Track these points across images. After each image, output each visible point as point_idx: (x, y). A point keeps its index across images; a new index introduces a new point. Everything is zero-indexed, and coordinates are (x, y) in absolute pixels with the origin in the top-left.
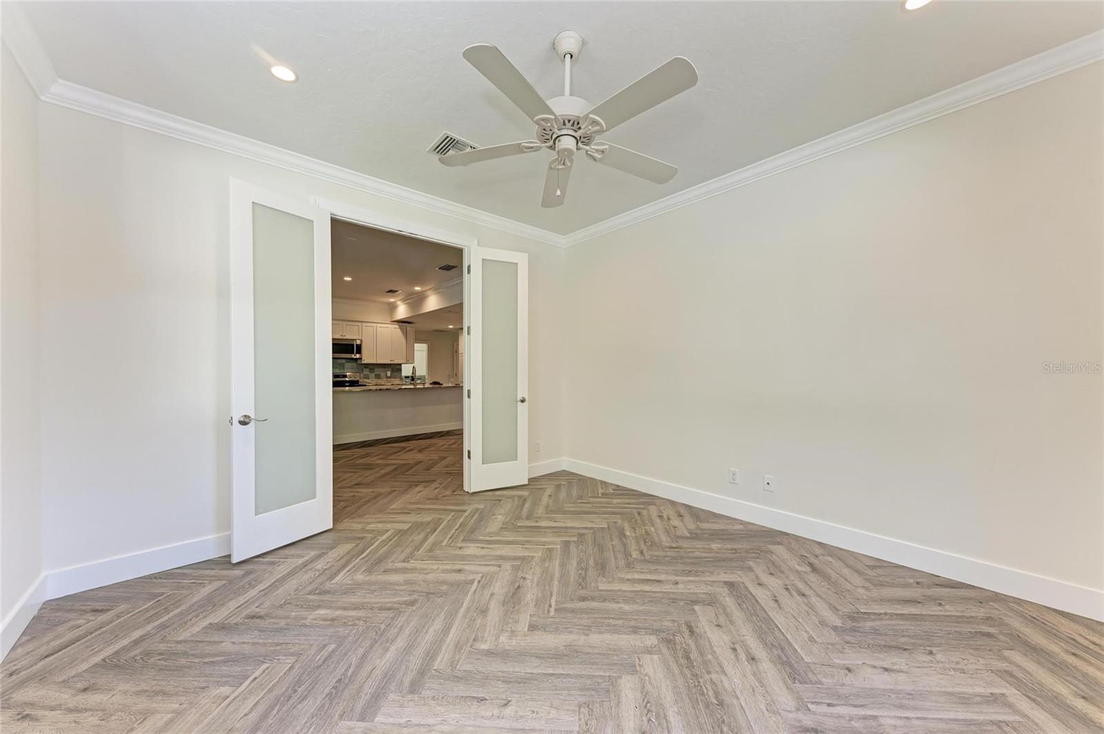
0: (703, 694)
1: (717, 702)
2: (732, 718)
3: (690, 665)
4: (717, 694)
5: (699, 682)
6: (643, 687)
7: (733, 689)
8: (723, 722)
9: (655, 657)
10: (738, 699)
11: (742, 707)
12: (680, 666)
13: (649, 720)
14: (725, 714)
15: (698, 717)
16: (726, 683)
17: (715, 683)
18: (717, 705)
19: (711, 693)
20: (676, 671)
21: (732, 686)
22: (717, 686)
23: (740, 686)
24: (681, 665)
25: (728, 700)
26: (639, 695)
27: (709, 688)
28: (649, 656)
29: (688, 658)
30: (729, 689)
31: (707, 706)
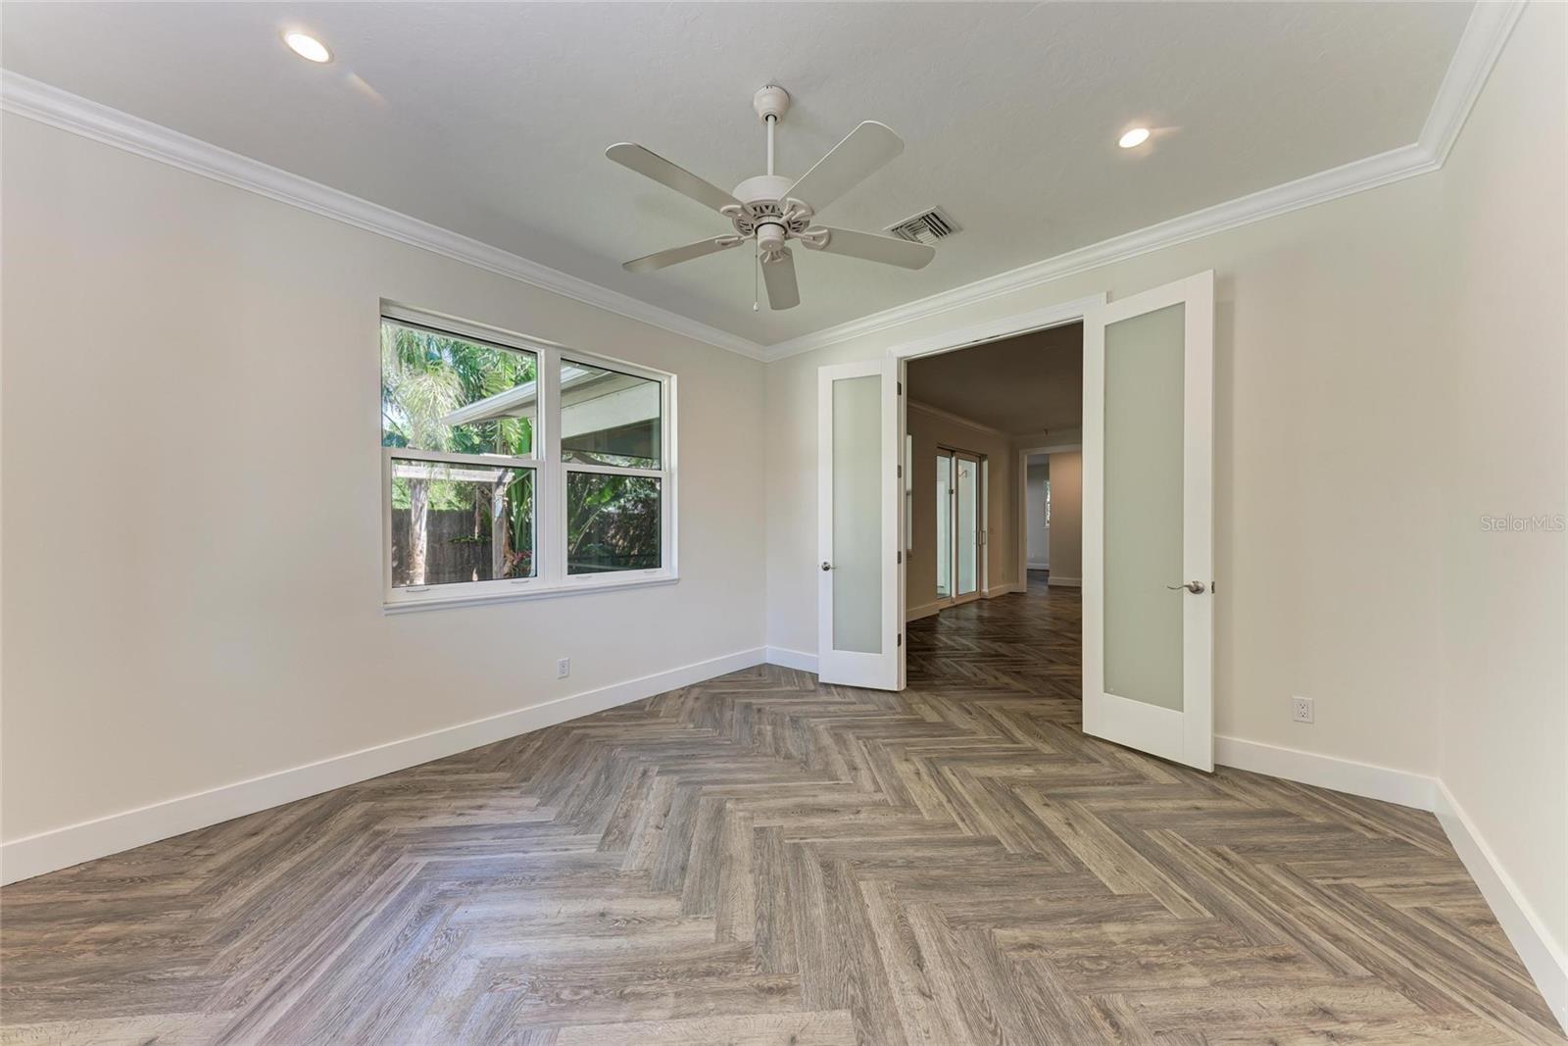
0: (641, 979)
1: (626, 992)
2: (599, 1005)
3: (691, 974)
4: (639, 996)
5: (662, 978)
6: (661, 919)
7: (643, 1020)
8: (596, 993)
9: (712, 936)
10: (626, 1021)
11: (614, 1023)
12: (694, 961)
13: (617, 921)
14: (607, 998)
15: (609, 966)
16: (657, 1013)
17: (657, 998)
18: (621, 992)
19: (641, 989)
20: (683, 955)
21: (649, 1020)
22: (652, 999)
23: (649, 1032)
24: (695, 963)
25: (627, 1009)
26: (652, 914)
27: (649, 989)
28: (714, 929)
29: (708, 973)
30: (645, 1014)
31: (622, 979)
